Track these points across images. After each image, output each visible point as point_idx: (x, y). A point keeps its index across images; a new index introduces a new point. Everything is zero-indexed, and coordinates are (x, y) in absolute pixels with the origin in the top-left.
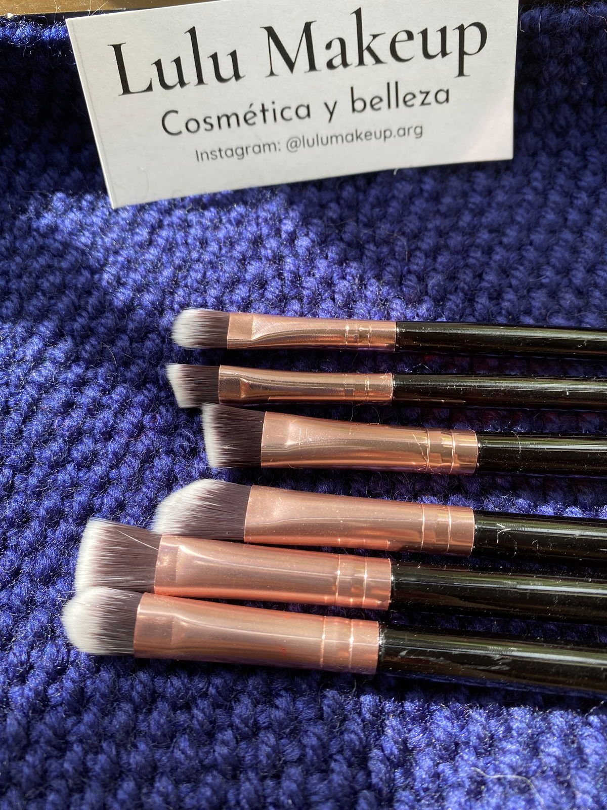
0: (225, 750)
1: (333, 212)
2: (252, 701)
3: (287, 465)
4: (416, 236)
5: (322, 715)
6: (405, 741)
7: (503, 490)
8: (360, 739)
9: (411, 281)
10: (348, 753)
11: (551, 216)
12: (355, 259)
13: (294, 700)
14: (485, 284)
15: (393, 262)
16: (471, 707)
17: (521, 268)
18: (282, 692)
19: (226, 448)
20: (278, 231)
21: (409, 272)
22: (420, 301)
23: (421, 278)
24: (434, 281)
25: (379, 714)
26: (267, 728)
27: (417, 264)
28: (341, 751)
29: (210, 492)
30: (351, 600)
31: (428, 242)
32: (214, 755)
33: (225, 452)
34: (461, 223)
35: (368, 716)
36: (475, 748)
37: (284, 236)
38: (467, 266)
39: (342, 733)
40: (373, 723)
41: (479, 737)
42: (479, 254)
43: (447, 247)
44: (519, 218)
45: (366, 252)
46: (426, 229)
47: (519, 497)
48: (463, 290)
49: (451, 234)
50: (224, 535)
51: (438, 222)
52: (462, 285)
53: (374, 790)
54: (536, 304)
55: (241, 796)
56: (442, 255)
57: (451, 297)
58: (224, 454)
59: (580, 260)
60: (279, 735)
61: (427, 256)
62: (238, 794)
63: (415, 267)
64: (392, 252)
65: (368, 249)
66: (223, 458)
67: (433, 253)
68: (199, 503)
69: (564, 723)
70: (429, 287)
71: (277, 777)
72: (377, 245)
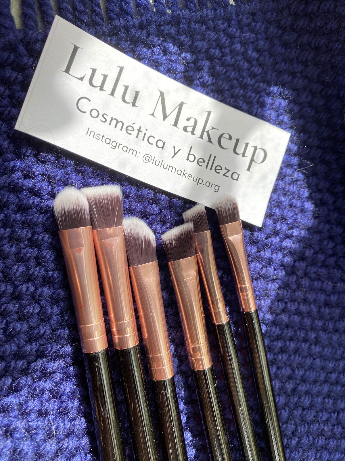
0: (24, 290)
1: (308, 253)
2: (52, 295)
3: (172, 275)
4: (305, 301)
5: (55, 331)
6: (54, 373)
7: (186, 383)
8: (49, 353)
9: (281, 306)
10: (41, 349)
11: (331, 365)
12: (286, 272)
13: (58, 315)
14: (288, 343)
15: (289, 293)
16: (79, 398)
17: (300, 359)
18: (60, 308)
19: (173, 242)
20: (291, 228)
21: (286, 303)
22: (272, 314)
23: (284, 311)
24: (284, 318)
25: (63, 357)
26: (41, 306)
27: (291, 306)
28: (41, 345)
29: (149, 241)
30: (115, 329)
31: (303, 308)
32: (20, 285)
33: (171, 242)
34: (316, 321)
35: (61, 352)
36: (61, 407)
37: (290, 232)
38: (295, 331)
39: (49, 343)
40: (58, 356)
41: (66, 407)
42: (302, 335)
43: (303, 318)
44: (326, 350)
45: (291, 277)
46: (310, 304)
47: (185, 391)
48: (283, 333)
49: (310, 318)
50: (130, 256)
51: (315, 310)
52: (285, 332)
53: (28, 366)
54: (284, 371)
55: (6, 305)
56: (298, 317)
57: (278, 328)
58: (170, 242)
59: (311, 386)
60: (40, 313)
61: (296, 310)
62: (6, 303)
63: (289, 306)
64: (294, 291)
65: (293, 278)
66: (167, 242)
67: (298, 313)
68: (143, 238)
69: (84, 444)
70: (280, 316)
71: (20, 319)
72: (296, 281)
